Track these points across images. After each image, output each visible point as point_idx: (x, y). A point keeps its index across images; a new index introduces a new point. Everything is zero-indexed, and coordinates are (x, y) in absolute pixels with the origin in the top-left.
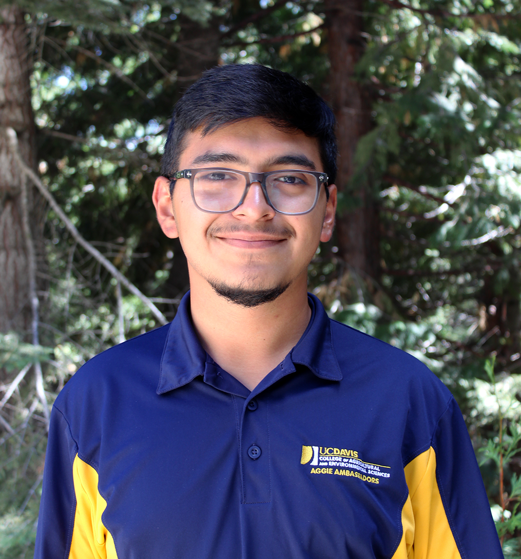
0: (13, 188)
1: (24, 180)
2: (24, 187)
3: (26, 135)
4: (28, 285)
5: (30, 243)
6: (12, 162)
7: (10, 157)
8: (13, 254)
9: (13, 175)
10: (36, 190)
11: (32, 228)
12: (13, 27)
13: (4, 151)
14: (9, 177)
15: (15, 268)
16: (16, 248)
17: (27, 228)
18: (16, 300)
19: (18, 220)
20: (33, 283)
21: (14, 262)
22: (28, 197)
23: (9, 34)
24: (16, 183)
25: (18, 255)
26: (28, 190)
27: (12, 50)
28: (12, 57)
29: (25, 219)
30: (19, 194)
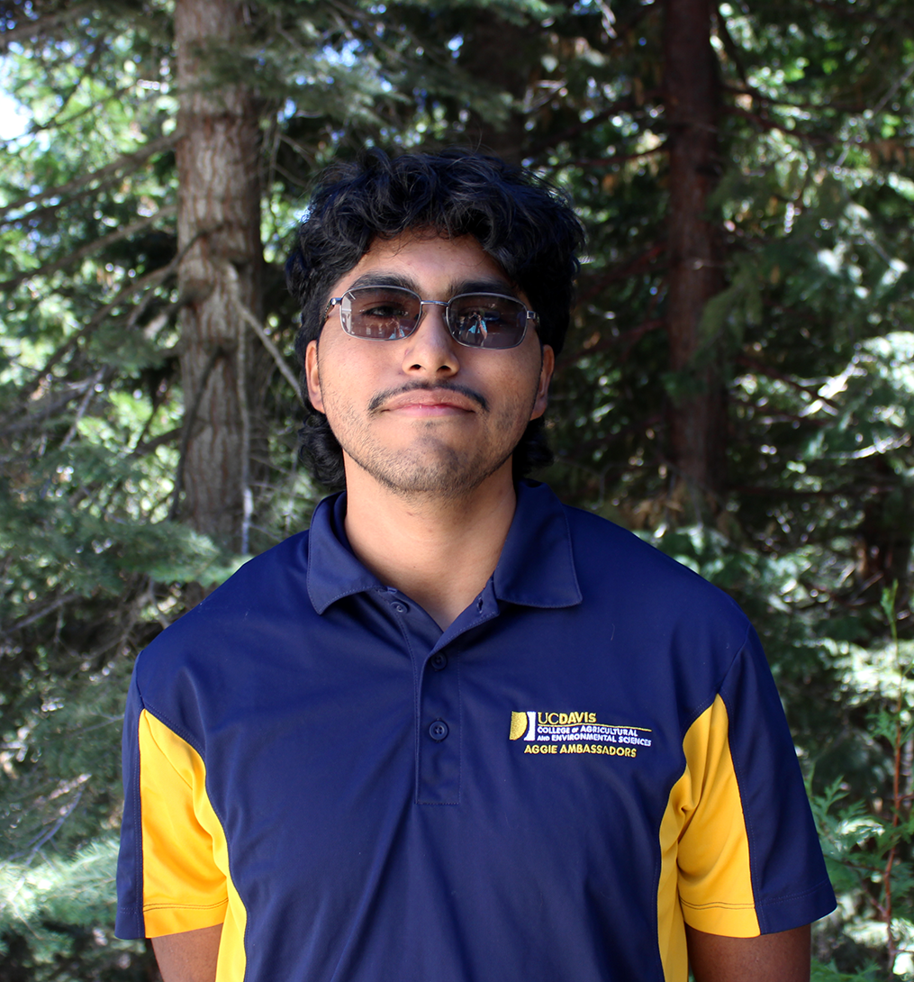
0: (228, 340)
1: (242, 328)
2: (241, 339)
3: (250, 269)
4: (239, 472)
5: (245, 415)
6: (228, 305)
7: (225, 297)
8: (223, 431)
9: (229, 323)
10: (258, 343)
11: (250, 396)
12: (239, 122)
13: (218, 290)
14: (222, 325)
15: (225, 452)
16: (227, 423)
17: (242, 395)
18: (223, 493)
19: (231, 384)
20: (245, 467)
21: (224, 443)
22: (246, 353)
23: (234, 131)
24: (232, 333)
25: (230, 433)
26: (247, 344)
27: (237, 153)
28: (236, 162)
29: (241, 382)
30: (235, 349)
